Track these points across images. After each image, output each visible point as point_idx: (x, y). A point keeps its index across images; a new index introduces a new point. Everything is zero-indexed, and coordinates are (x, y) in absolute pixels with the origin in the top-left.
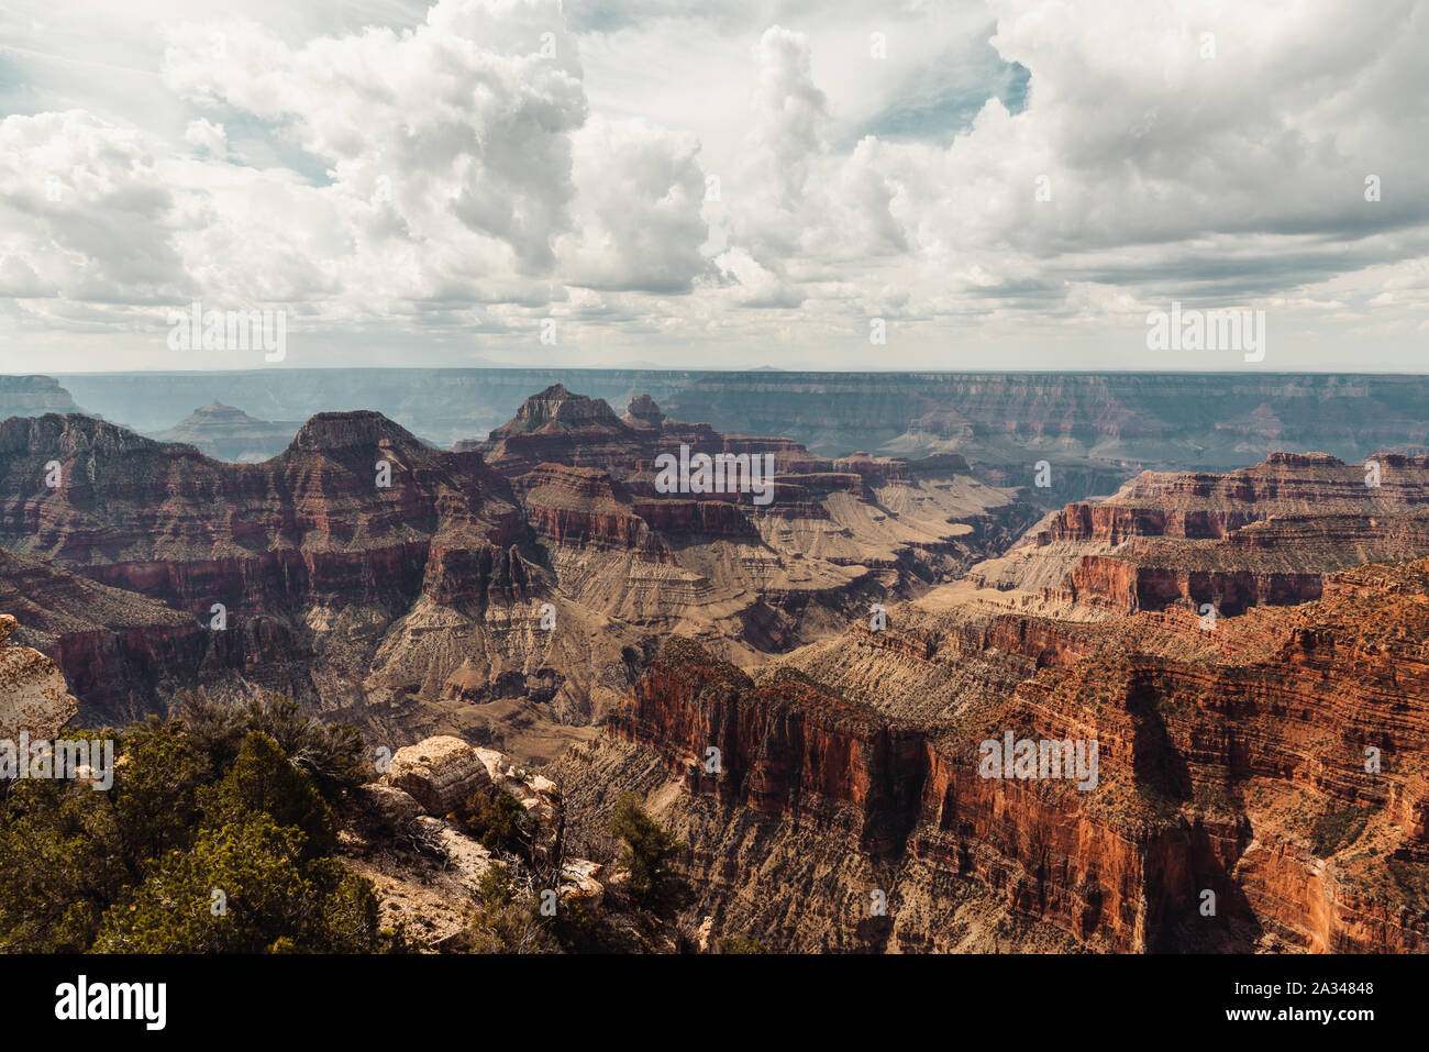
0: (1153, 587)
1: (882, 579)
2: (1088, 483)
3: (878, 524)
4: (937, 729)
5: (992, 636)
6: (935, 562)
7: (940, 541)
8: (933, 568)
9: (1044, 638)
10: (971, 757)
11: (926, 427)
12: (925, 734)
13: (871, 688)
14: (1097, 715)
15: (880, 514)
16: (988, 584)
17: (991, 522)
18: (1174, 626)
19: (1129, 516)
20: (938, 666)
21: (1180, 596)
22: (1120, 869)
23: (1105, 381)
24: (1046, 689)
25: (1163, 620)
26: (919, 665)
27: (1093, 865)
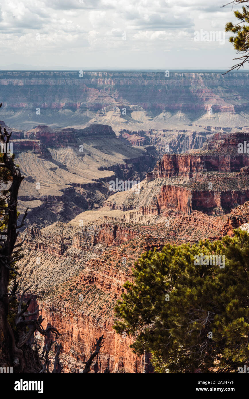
0: (201, 202)
1: (53, 208)
2: (191, 141)
3: (52, 172)
4: (44, 292)
5: (98, 237)
6: (89, 195)
7: (92, 182)
8: (88, 200)
9: (126, 235)
10: (60, 306)
11: (91, 107)
12: (37, 296)
13: (28, 275)
14: (125, 274)
15: (54, 166)
16: (117, 207)
17: (128, 168)
18: (196, 223)
19: (199, 160)
20: (68, 258)
21: (216, 206)
22: (134, 358)
23: (202, 76)
24: (102, 262)
25: (190, 220)
26: (57, 259)
27: (122, 358)
